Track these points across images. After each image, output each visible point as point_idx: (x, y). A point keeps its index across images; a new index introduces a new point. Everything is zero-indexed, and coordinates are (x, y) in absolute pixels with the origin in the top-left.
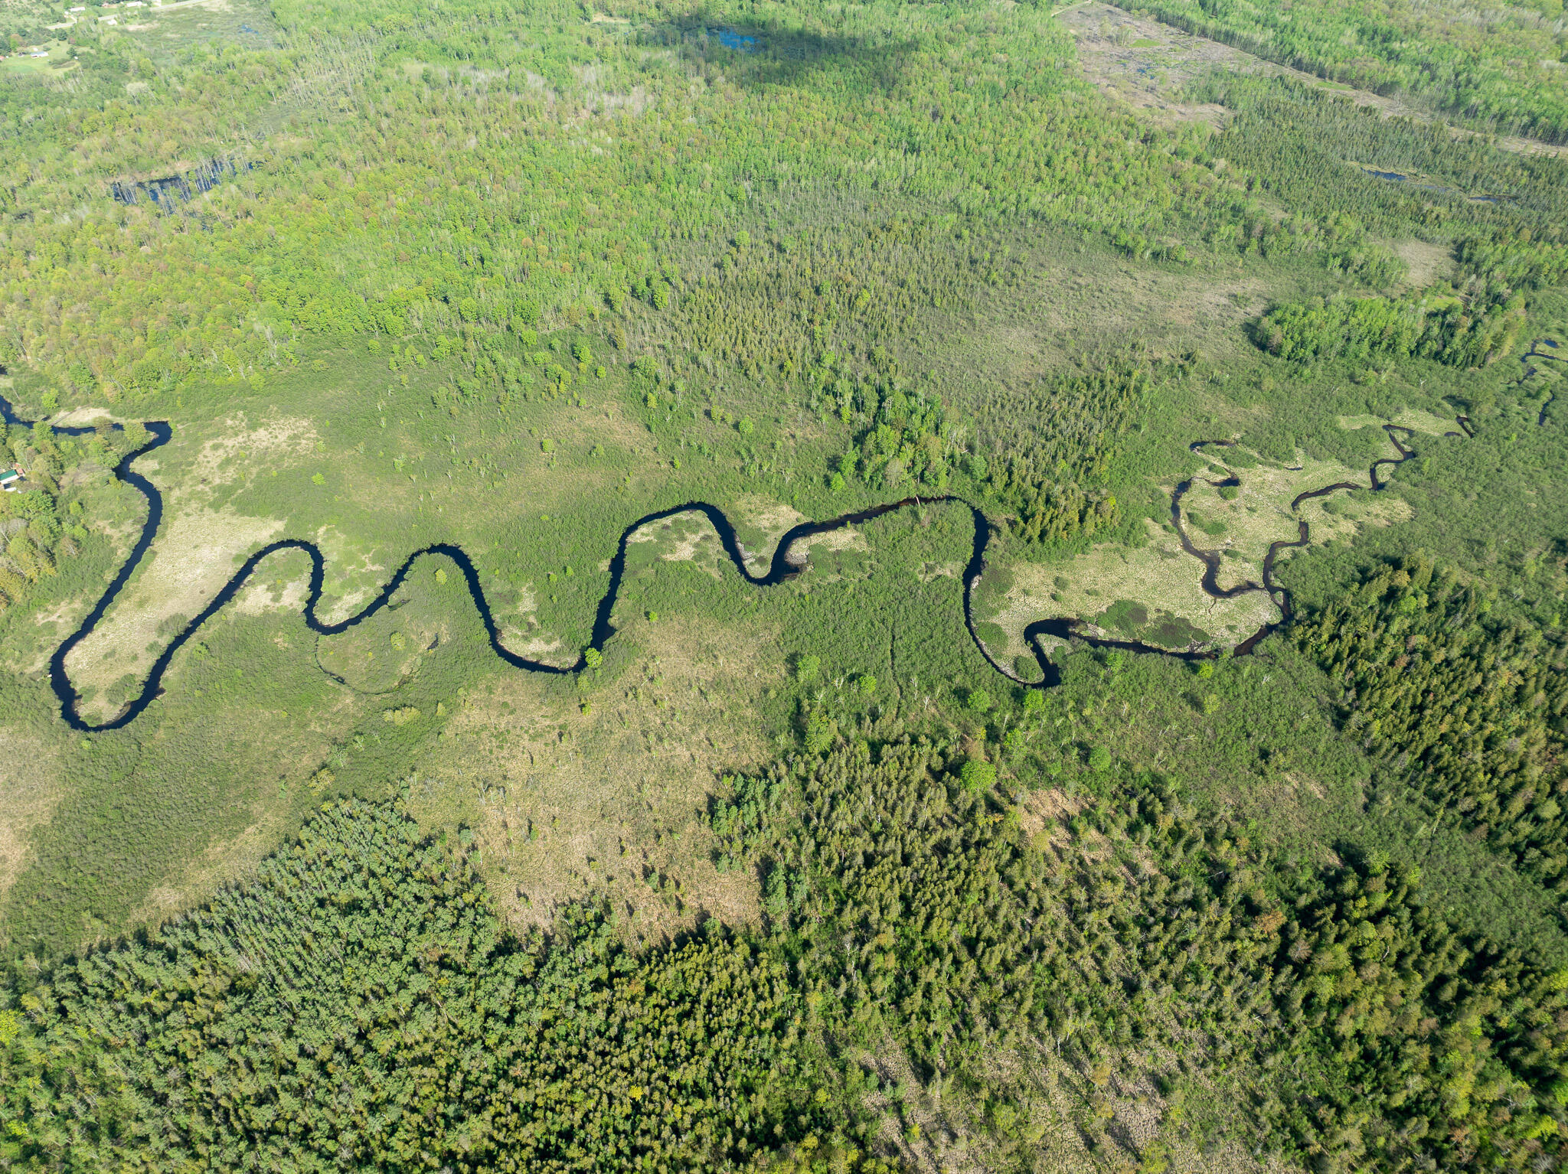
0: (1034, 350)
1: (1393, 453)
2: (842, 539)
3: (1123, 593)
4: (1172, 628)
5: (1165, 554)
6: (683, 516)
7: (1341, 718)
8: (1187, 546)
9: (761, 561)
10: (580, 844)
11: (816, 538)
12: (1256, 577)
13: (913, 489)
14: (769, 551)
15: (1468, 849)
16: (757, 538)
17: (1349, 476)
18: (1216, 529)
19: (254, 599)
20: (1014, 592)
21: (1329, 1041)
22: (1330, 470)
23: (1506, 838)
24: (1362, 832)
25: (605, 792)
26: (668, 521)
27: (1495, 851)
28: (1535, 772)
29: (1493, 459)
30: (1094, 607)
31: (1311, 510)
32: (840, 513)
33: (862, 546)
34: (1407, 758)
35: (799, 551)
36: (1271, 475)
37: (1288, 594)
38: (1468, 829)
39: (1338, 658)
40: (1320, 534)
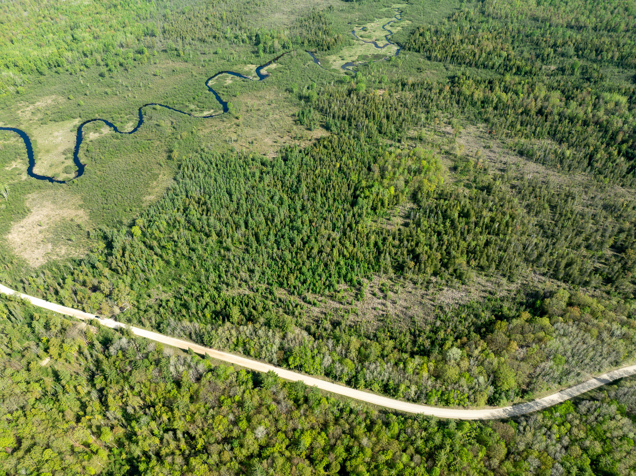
0: (286, 17)
1: (397, 13)
2: (273, 66)
3: (359, 53)
4: (377, 57)
5: (362, 45)
6: (220, 75)
7: (429, 58)
8: (365, 42)
9: (255, 77)
10: (268, 141)
11: (266, 68)
12: (387, 42)
13: (282, 51)
14: (255, 74)
15: (473, 69)
16: (249, 73)
17: (390, 20)
18: (370, 37)
19: (91, 136)
20: (331, 62)
21: (474, 104)
22: (385, 20)
23: (479, 63)
24: (450, 74)
25: (264, 130)
26: (216, 77)
27: (478, 68)
28: (476, 51)
29: (421, 8)
30: (354, 58)
31: (388, 27)
32: (268, 61)
33: (280, 66)
34: (449, 58)
35: (263, 71)
36: (372, 24)
37: (397, 43)
38: (471, 66)
39: (419, 48)
40: (394, 31)
